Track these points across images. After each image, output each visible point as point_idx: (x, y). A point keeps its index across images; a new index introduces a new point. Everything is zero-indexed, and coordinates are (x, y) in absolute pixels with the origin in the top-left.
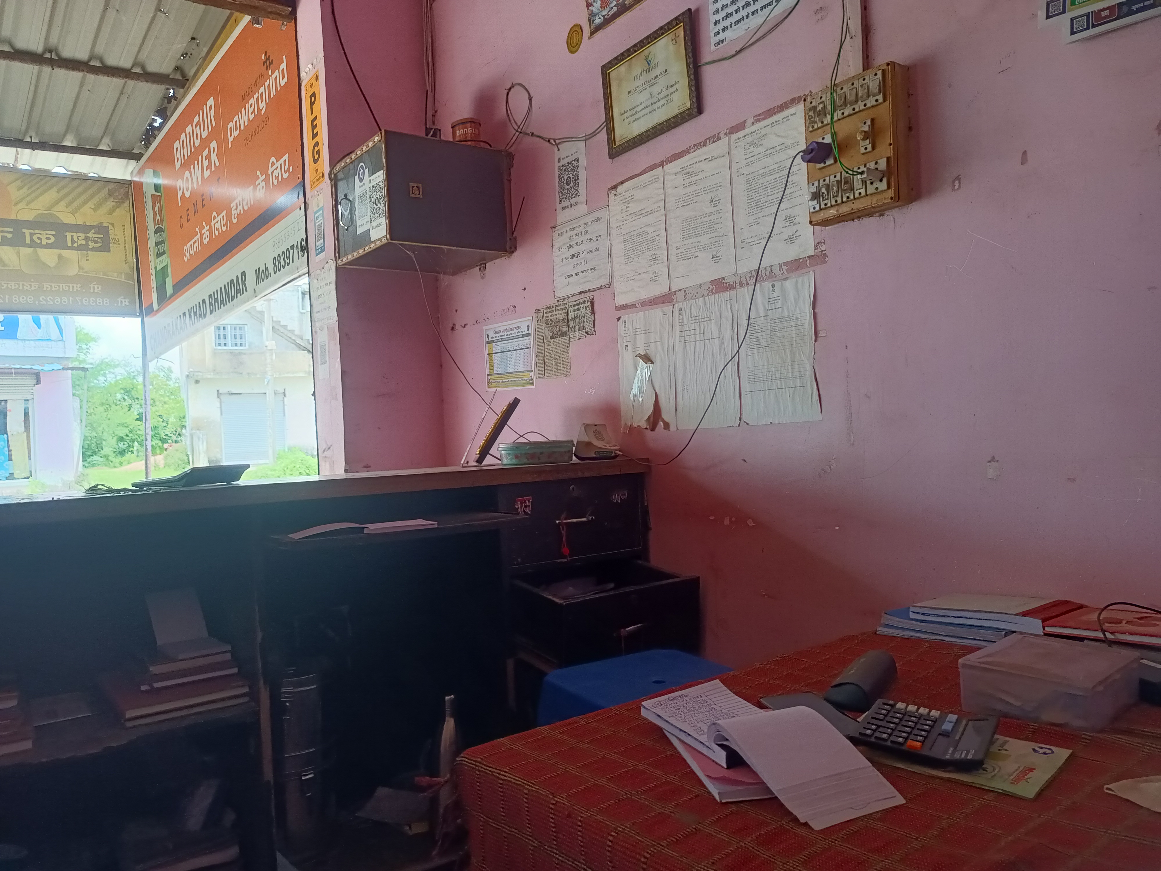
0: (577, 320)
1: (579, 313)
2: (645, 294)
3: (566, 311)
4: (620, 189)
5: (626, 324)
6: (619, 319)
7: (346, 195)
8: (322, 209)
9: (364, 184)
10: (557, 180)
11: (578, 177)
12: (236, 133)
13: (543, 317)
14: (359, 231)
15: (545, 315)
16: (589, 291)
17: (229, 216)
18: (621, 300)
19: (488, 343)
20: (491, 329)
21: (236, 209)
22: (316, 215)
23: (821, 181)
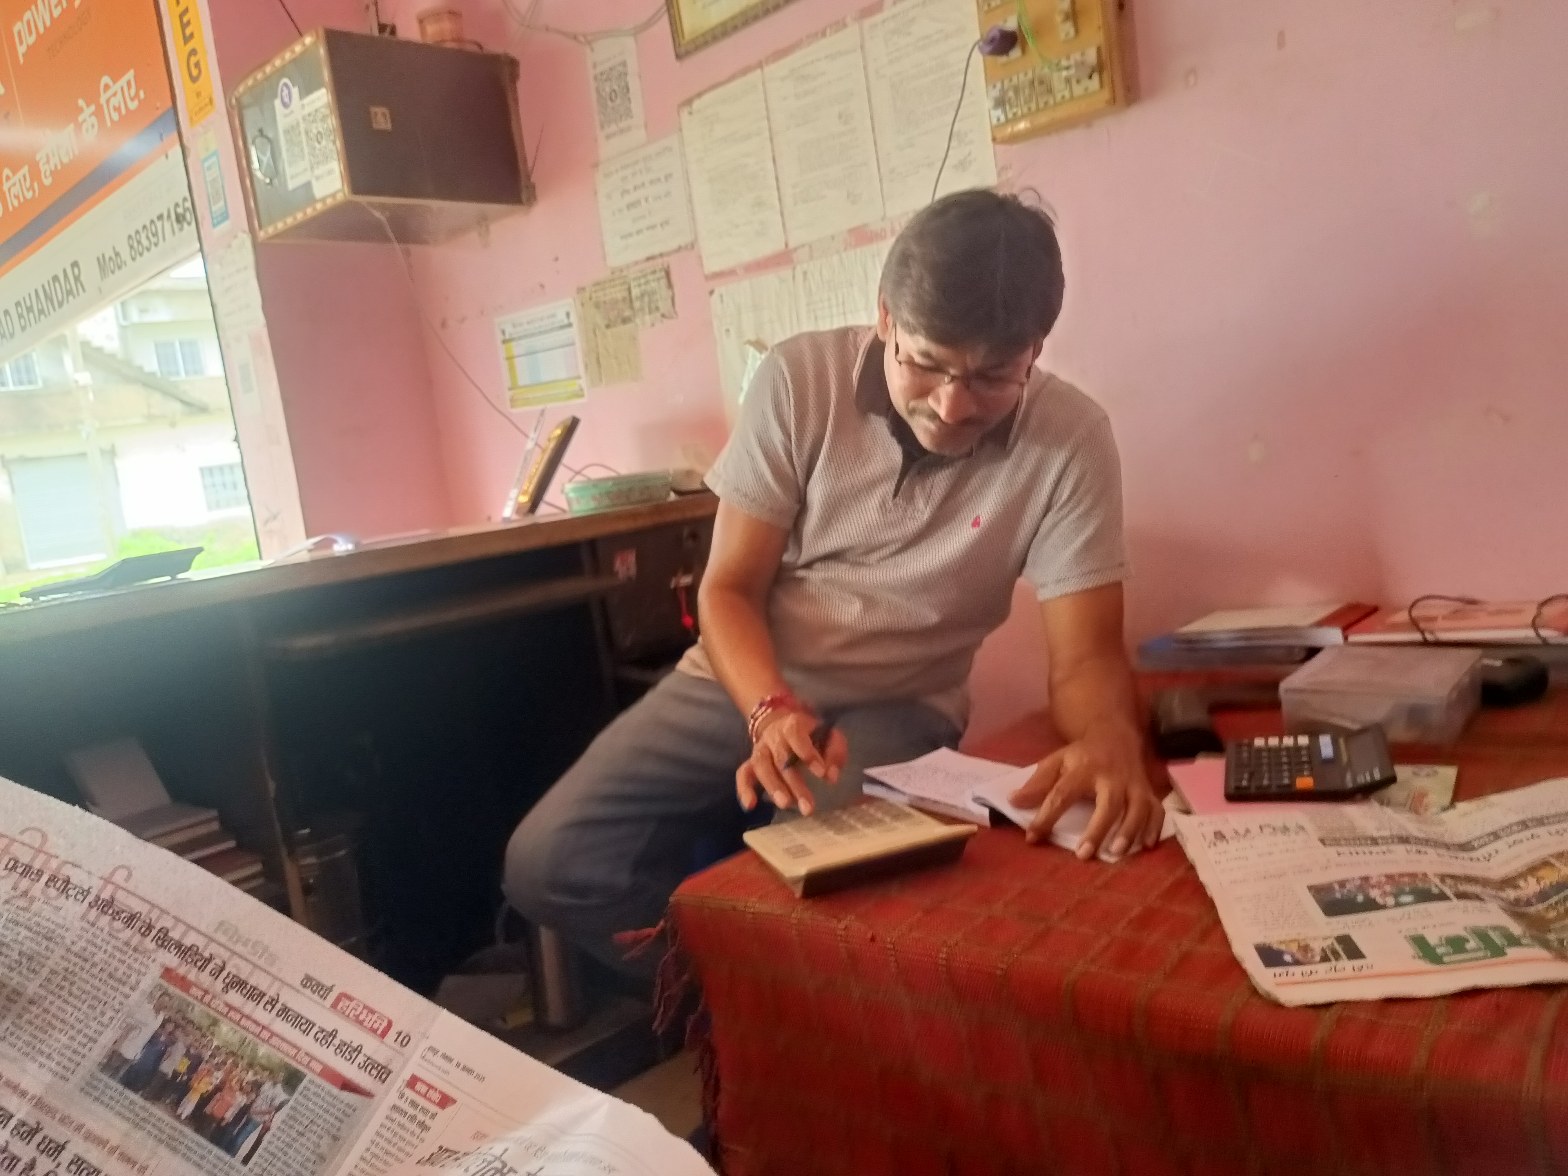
0: (646, 299)
1: (648, 288)
2: (748, 255)
3: (626, 287)
4: (697, 104)
5: (725, 298)
6: (711, 292)
7: (261, 131)
8: (215, 153)
9: (292, 112)
10: (594, 96)
11: (628, 89)
12: (31, 40)
13: (591, 298)
14: (292, 185)
15: (594, 295)
16: (661, 255)
17: (35, 174)
18: (712, 265)
19: (505, 342)
20: (506, 322)
21: (48, 162)
22: (206, 165)
23: (1006, 83)
